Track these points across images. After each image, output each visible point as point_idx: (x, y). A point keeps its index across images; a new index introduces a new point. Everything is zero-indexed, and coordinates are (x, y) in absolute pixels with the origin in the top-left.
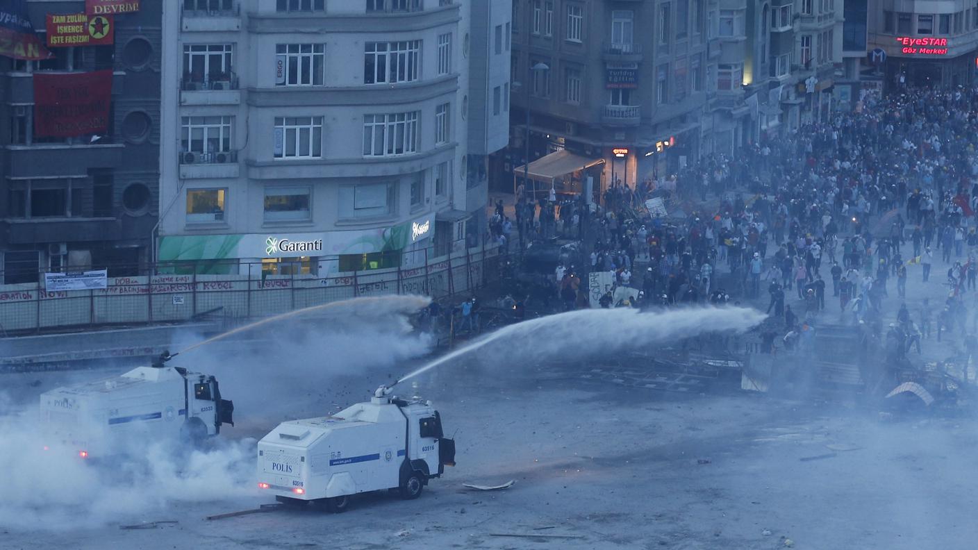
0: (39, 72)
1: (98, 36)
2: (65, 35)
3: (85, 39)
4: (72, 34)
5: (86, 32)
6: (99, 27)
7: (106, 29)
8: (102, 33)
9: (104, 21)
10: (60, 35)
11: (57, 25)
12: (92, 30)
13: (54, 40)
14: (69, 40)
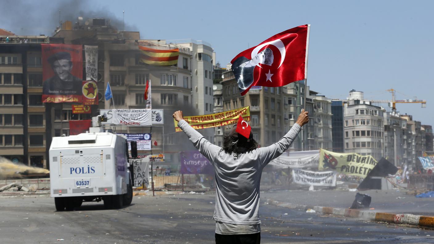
0: (71, 120)
1: (87, 111)
2: (78, 110)
3: (83, 112)
4: (79, 110)
5: (83, 110)
6: (87, 108)
7: (89, 109)
8: (88, 110)
9: (88, 107)
10: (76, 110)
11: (75, 108)
12: (85, 109)
13: (74, 112)
14: (79, 112)
